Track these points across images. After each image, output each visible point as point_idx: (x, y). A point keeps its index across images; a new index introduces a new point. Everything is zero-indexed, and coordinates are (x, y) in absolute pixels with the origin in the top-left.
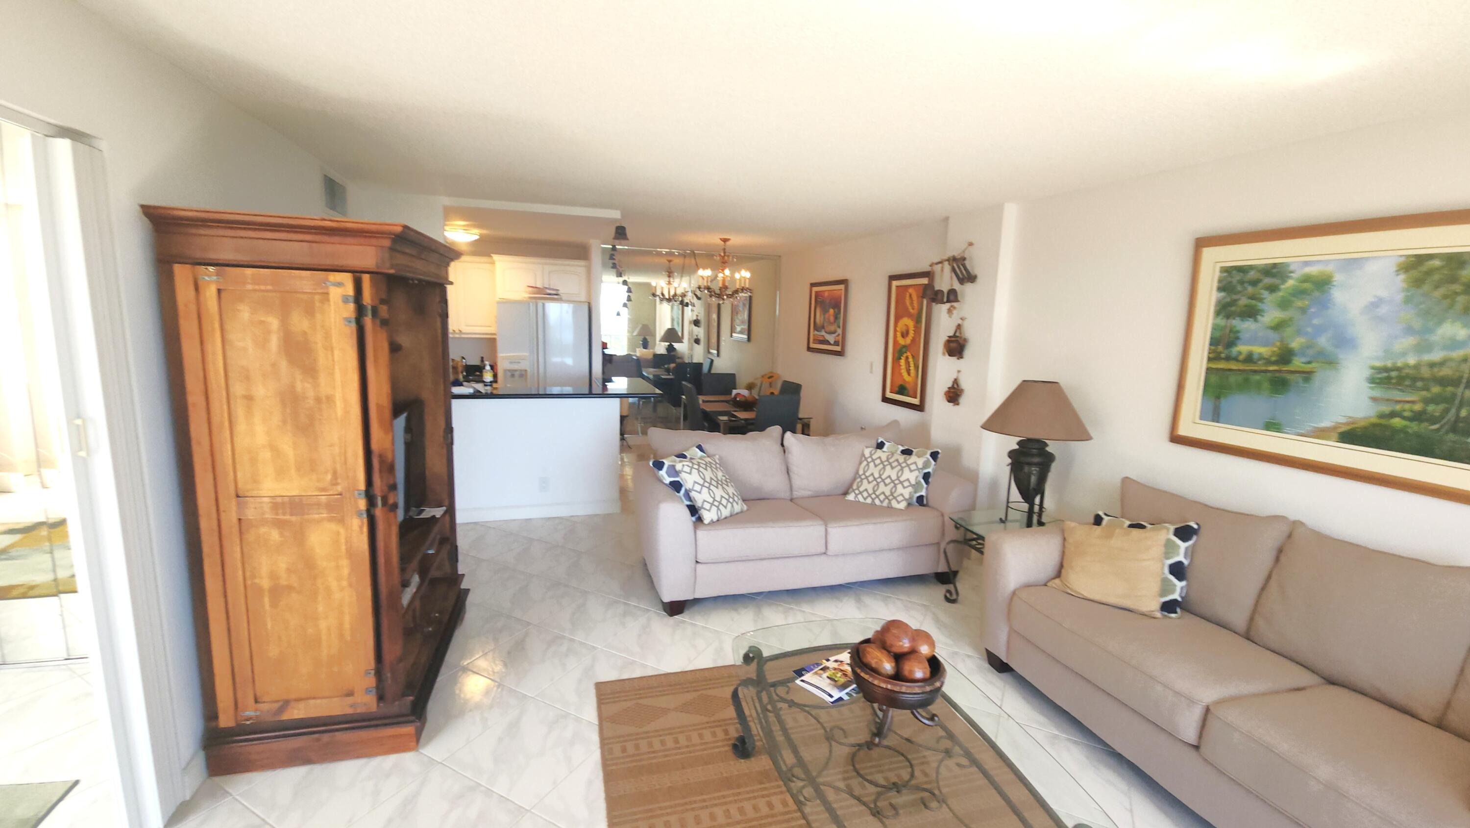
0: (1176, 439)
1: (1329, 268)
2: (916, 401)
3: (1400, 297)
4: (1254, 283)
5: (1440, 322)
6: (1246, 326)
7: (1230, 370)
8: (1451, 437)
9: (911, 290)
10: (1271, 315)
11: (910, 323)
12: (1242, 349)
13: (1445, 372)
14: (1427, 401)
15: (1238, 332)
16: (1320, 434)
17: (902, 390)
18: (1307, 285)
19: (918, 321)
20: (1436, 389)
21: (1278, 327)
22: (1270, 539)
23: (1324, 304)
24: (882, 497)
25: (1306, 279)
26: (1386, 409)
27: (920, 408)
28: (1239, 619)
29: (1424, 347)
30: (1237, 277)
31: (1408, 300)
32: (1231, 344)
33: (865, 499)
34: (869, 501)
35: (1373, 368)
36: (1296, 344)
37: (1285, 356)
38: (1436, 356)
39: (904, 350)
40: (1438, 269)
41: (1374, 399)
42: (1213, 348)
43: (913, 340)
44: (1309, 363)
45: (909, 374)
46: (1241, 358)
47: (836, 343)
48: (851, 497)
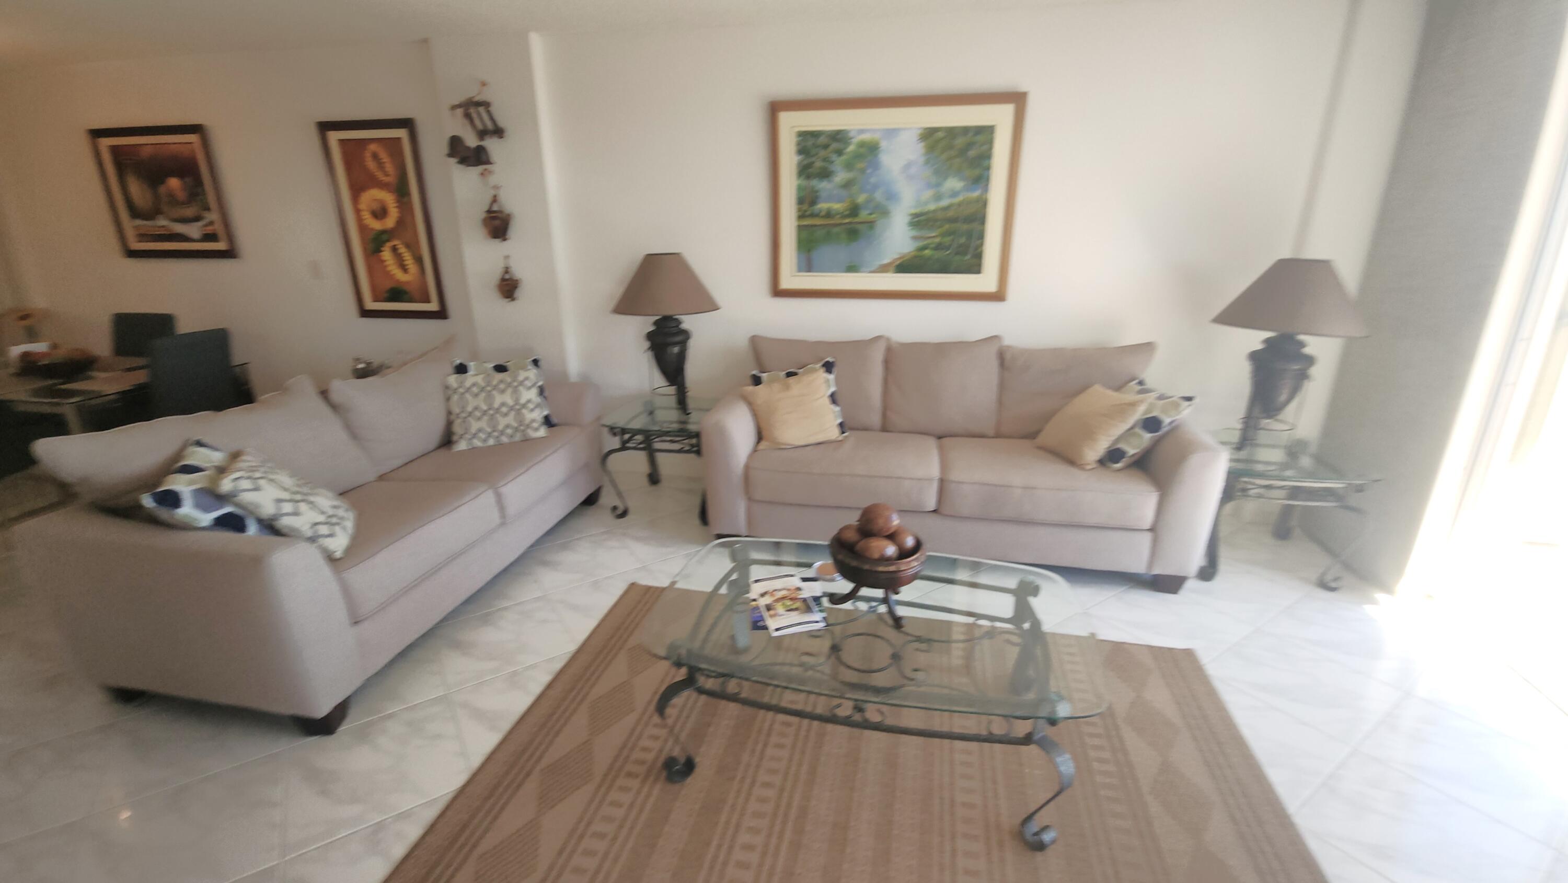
0: (778, 292)
1: (876, 136)
2: (433, 306)
3: (922, 160)
4: (826, 147)
5: (946, 178)
6: (823, 186)
7: (815, 226)
8: (957, 258)
9: (373, 147)
10: (841, 176)
11: (389, 199)
12: (823, 206)
13: (951, 214)
14: (943, 235)
15: (817, 192)
16: (883, 269)
17: (396, 294)
18: (862, 150)
19: (401, 191)
20: (947, 226)
21: (847, 185)
22: (878, 355)
23: (876, 165)
24: (509, 431)
25: (862, 145)
26: (920, 244)
27: (441, 314)
28: (875, 419)
29: (938, 197)
30: (810, 143)
31: (927, 162)
32: (813, 203)
33: (485, 441)
34: (491, 442)
35: (912, 215)
36: (861, 199)
37: (854, 210)
38: (945, 203)
39: (385, 237)
40: (942, 139)
41: (915, 238)
42: (800, 206)
43: (400, 222)
44: (871, 214)
45: (404, 269)
46: (823, 213)
47: (210, 237)
48: (462, 446)
